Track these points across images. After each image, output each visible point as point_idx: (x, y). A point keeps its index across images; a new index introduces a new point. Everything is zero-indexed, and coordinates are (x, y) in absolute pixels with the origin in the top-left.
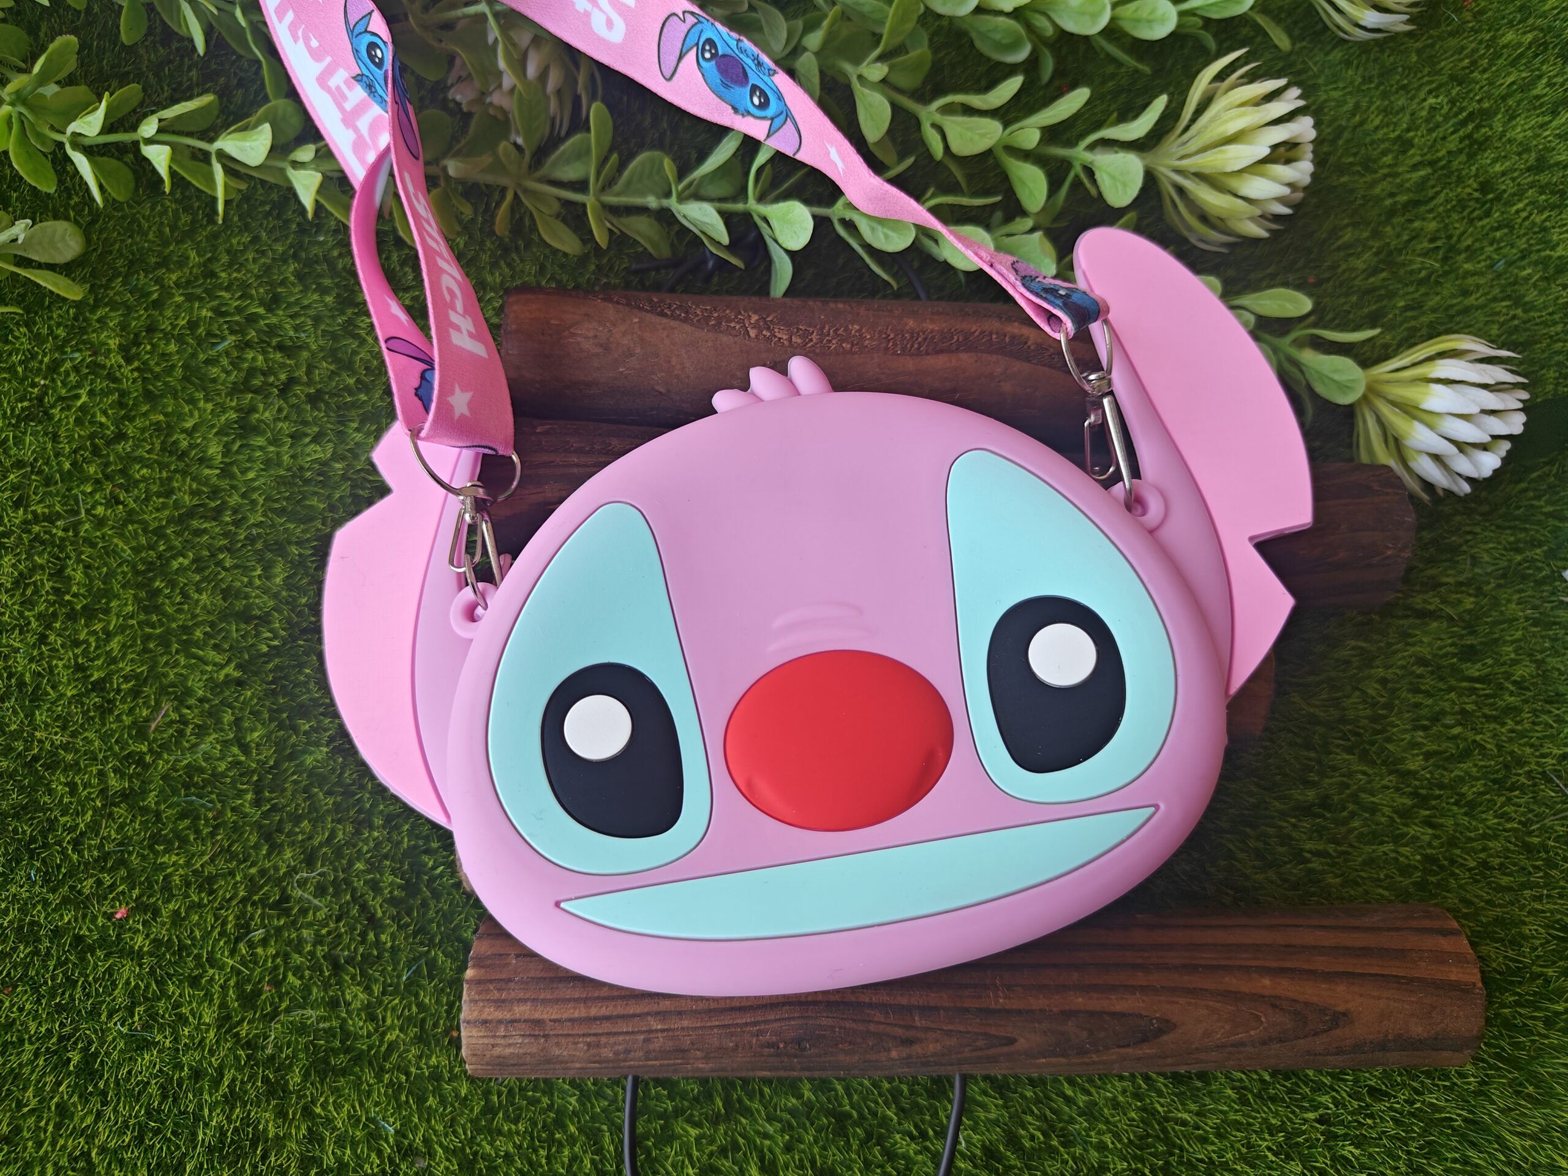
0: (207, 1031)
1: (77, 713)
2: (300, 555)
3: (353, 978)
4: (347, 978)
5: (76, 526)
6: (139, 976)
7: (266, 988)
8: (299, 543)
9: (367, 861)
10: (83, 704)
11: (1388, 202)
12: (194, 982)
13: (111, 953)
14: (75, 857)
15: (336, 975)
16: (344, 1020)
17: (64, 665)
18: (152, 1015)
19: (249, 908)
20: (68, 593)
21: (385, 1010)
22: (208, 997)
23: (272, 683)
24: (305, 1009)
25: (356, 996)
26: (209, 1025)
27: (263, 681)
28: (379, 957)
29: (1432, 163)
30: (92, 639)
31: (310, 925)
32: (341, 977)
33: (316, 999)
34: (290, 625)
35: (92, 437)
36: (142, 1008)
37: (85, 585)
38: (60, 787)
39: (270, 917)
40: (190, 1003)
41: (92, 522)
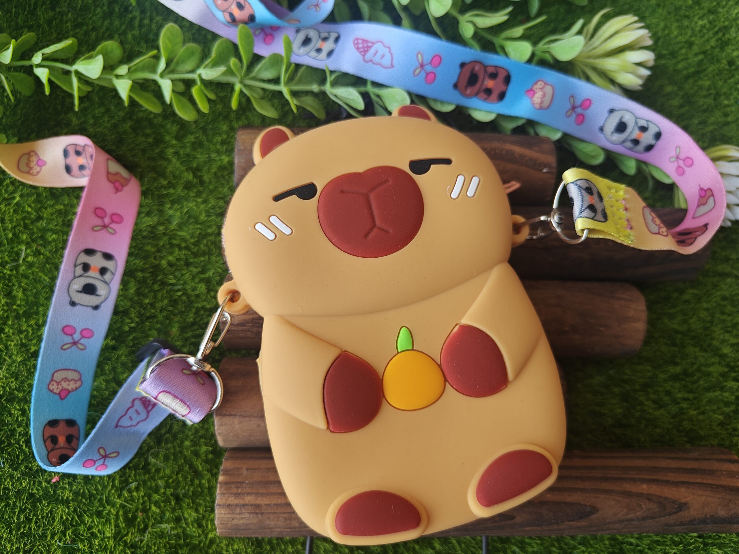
0: (108, 541)
1: (23, 371)
2: (143, 277)
3: (188, 505)
4: (184, 505)
5: (16, 268)
6: (68, 514)
7: (140, 514)
8: (143, 270)
9: (192, 441)
10: (26, 365)
11: (685, 72)
12: (99, 514)
13: (50, 502)
14: (27, 450)
15: (178, 504)
16: (184, 529)
17: (15, 345)
18: (76, 534)
19: (128, 471)
20: (14, 304)
21: (207, 521)
22: (108, 521)
23: (133, 346)
24: (162, 524)
25: (190, 514)
26: (109, 538)
27: (127, 346)
28: (202, 491)
29: (704, 53)
30: (30, 330)
31: (162, 478)
32: (181, 505)
33: (168, 518)
34: (140, 315)
35: (24, 219)
36: (70, 532)
37: (24, 300)
38: (16, 412)
39: (139, 475)
40: (97, 526)
41: (26, 265)
